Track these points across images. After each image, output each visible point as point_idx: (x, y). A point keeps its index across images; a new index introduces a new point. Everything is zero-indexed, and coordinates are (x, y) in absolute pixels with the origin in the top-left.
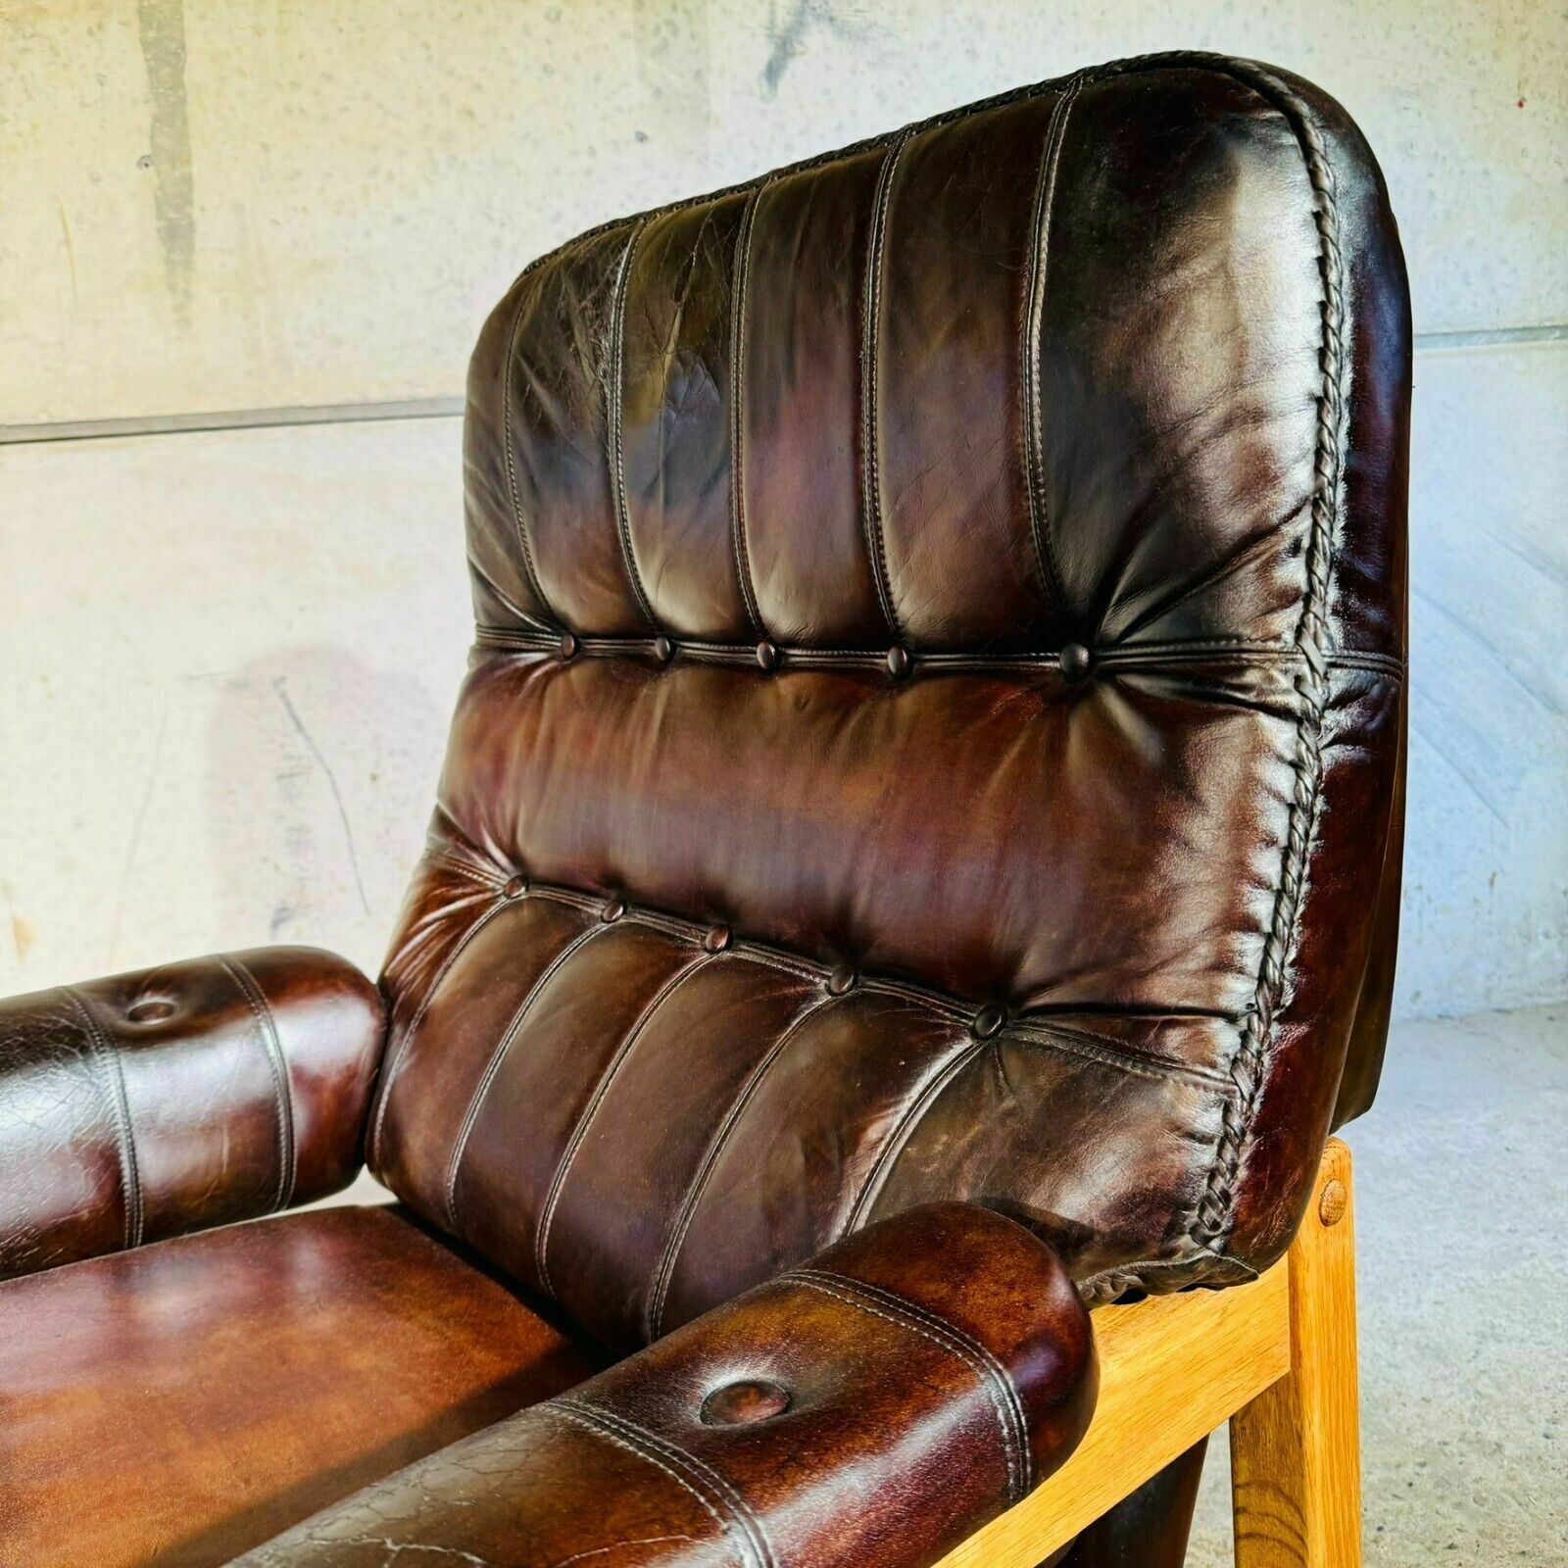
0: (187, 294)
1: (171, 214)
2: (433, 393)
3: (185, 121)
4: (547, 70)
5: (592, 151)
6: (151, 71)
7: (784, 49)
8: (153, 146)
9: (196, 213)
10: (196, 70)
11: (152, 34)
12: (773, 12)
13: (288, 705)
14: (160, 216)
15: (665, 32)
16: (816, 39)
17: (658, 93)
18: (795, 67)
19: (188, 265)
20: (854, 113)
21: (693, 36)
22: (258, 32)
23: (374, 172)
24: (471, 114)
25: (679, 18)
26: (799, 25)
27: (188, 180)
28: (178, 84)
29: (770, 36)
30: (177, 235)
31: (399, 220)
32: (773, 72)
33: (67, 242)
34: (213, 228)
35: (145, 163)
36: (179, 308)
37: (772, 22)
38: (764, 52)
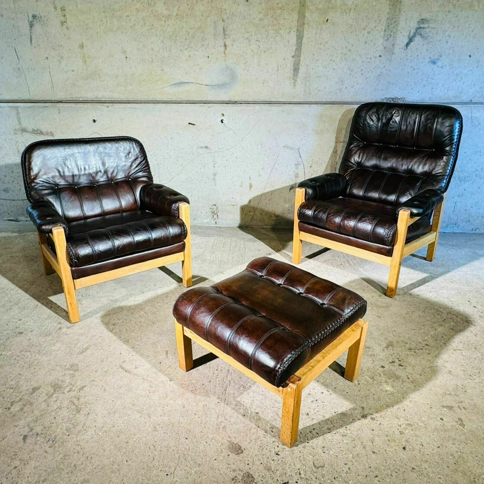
0: (296, 81)
1: (296, 66)
2: (333, 101)
3: (301, 50)
4: (366, 43)
5: (371, 58)
6: (297, 40)
7: (411, 40)
8: (295, 54)
9: (300, 66)
10: (305, 40)
11: (298, 34)
12: (410, 33)
13: (299, 153)
14: (294, 66)
15: (389, 36)
16: (417, 39)
17: (385, 48)
18: (412, 44)
19: (297, 75)
20: (421, 53)
21: (394, 37)
22: (316, 34)
23: (331, 60)
24: (350, 50)
25: (392, 34)
26: (414, 36)
27: (300, 60)
28: (301, 43)
29: (408, 38)
30: (296, 70)
31: (334, 69)
32: (407, 45)
33: (278, 70)
34: (302, 69)
35: (293, 57)
36: (294, 83)
37: (409, 35)
38: (406, 41)
